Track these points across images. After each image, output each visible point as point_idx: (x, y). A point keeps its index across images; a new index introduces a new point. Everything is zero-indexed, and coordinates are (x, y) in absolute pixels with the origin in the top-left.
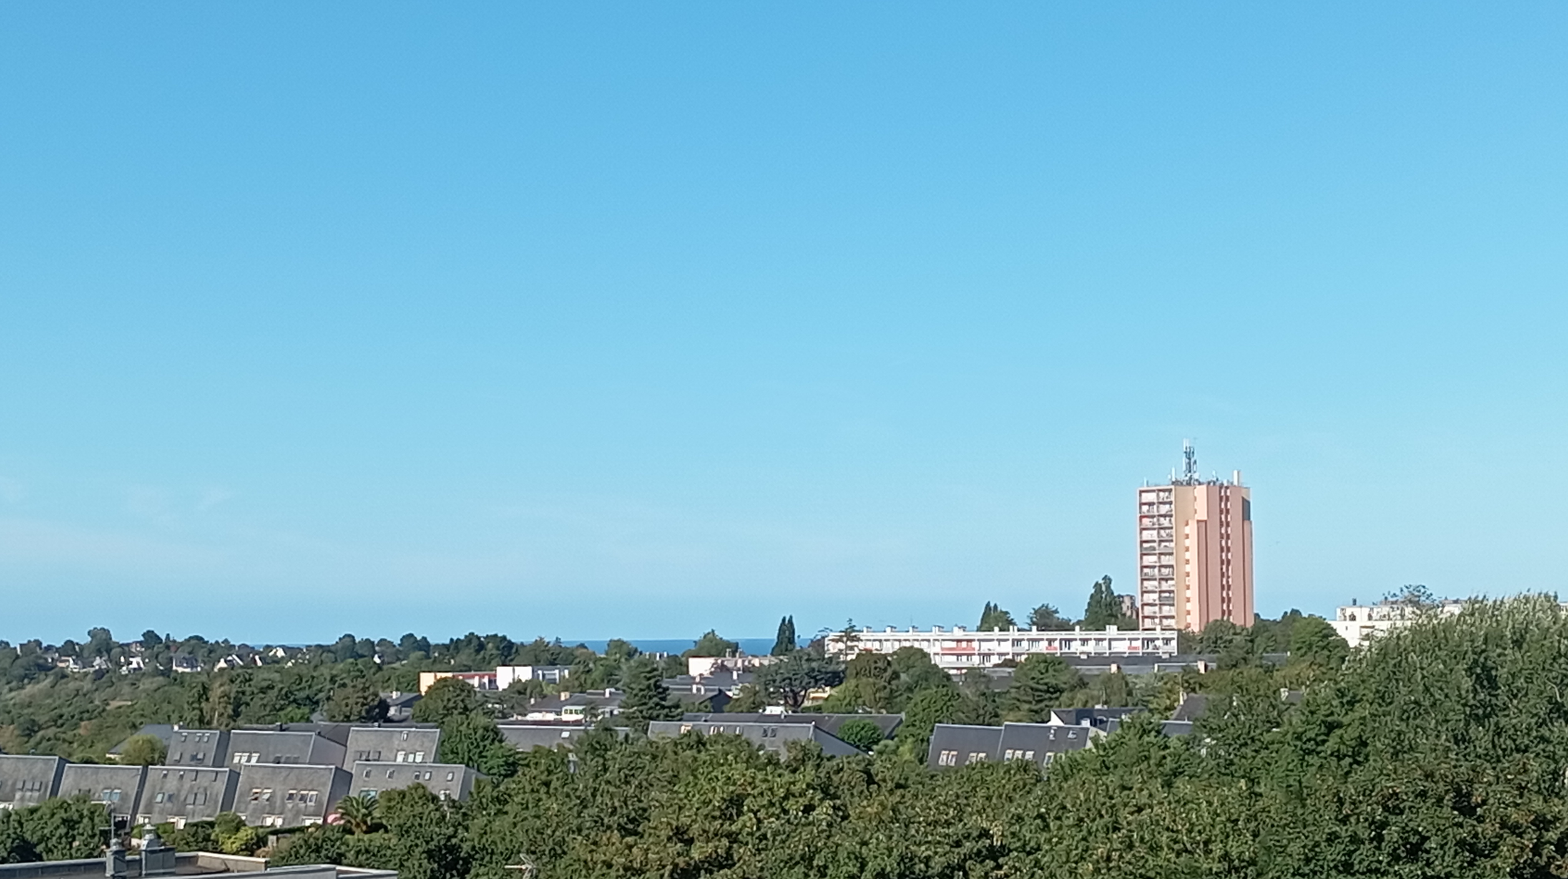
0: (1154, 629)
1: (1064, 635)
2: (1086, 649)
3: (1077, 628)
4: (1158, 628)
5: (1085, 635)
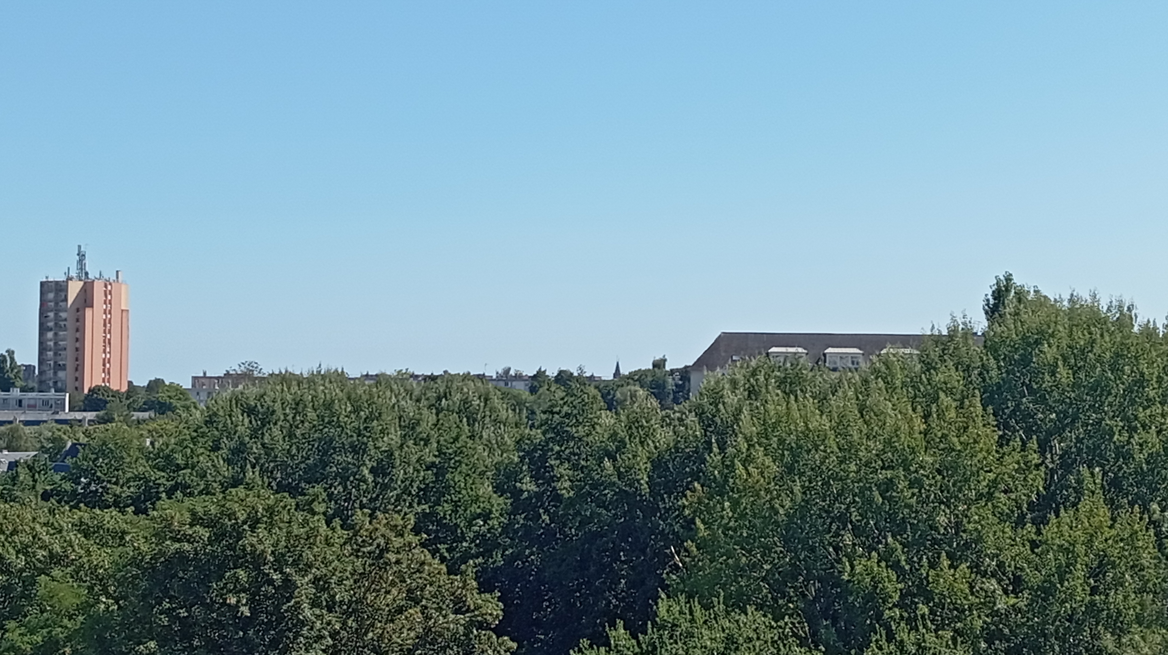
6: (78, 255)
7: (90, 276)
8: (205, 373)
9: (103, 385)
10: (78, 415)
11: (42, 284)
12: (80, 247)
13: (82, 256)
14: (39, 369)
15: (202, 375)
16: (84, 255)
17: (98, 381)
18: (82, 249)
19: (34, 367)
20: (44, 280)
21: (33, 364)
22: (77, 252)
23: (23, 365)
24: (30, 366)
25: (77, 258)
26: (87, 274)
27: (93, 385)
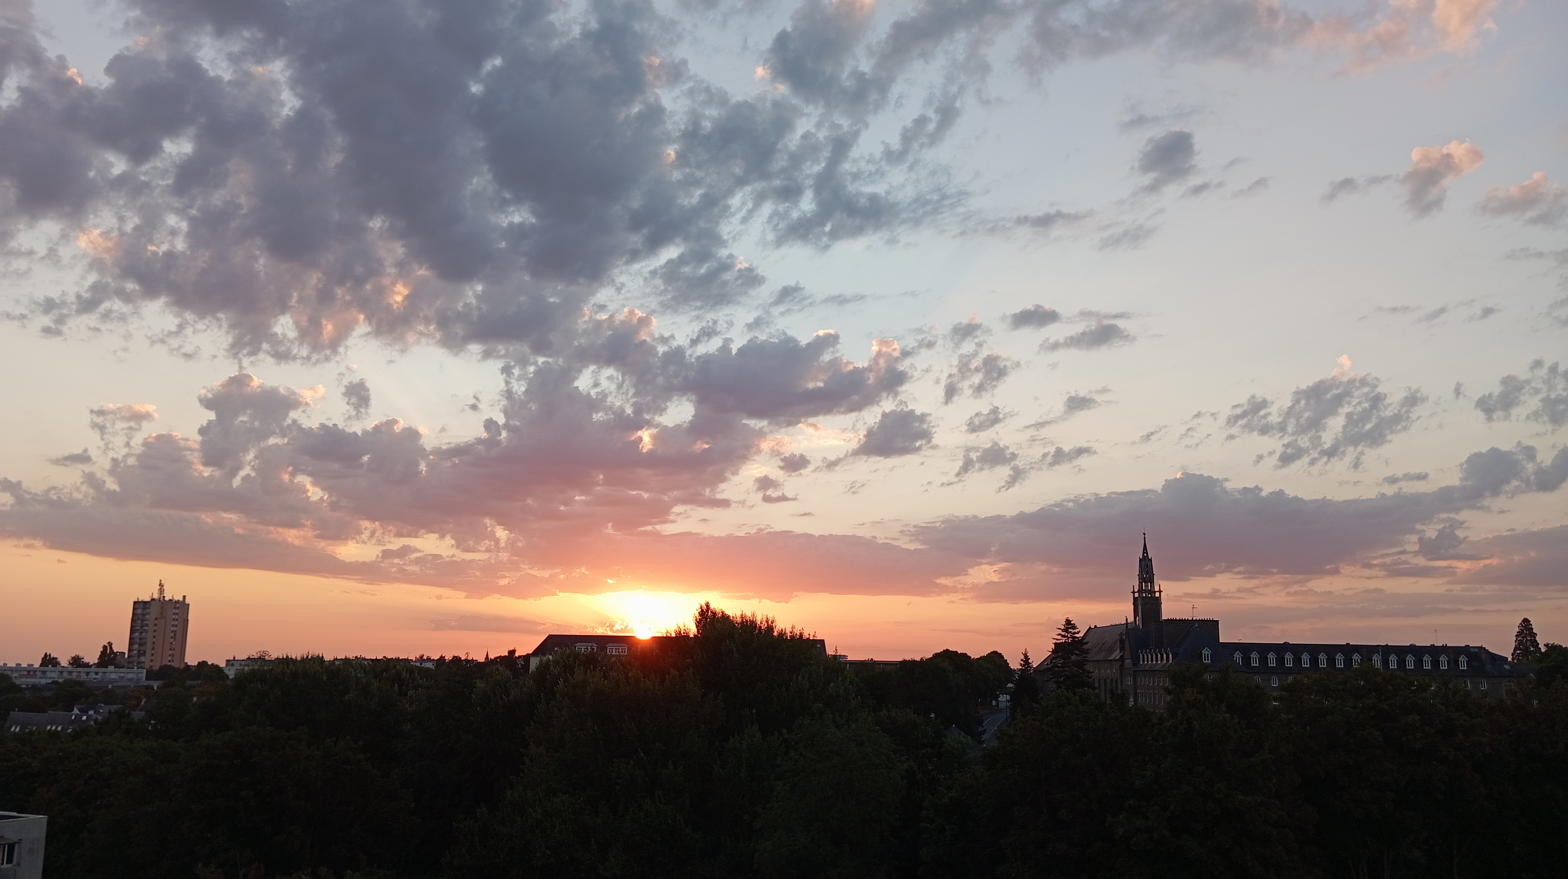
0: (133, 668)
1: (86, 670)
2: (96, 677)
3: (93, 667)
4: (136, 668)
5: (97, 670)
7: (165, 599)
8: (234, 658)
9: (169, 664)
10: (151, 683)
11: (135, 603)
13: (161, 585)
14: (128, 654)
15: (232, 659)
17: (166, 662)
18: (162, 582)
19: (125, 653)
20: (136, 600)
21: (124, 651)
22: (159, 584)
23: (117, 652)
24: (122, 652)
25: (158, 587)
26: (164, 597)
27: (163, 664)
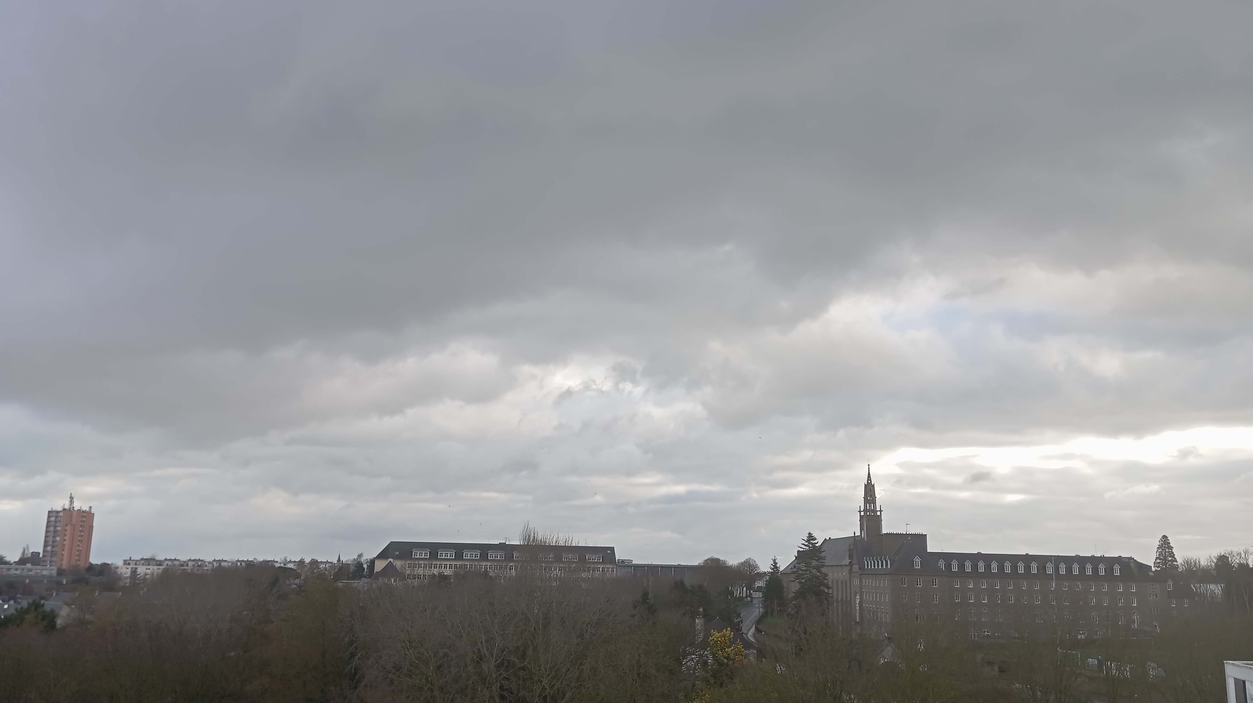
0: (47, 566)
1: (8, 566)
2: (16, 572)
3: (14, 564)
4: (49, 565)
5: (18, 567)
6: (70, 498)
7: (75, 509)
8: (130, 558)
9: (76, 563)
10: (61, 578)
11: (49, 512)
12: (71, 494)
14: (43, 554)
15: (129, 559)
16: (73, 498)
18: (72, 495)
19: (39, 553)
20: (50, 510)
21: (39, 551)
22: (69, 496)
23: (34, 553)
24: (38, 552)
25: (69, 499)
26: (74, 507)
